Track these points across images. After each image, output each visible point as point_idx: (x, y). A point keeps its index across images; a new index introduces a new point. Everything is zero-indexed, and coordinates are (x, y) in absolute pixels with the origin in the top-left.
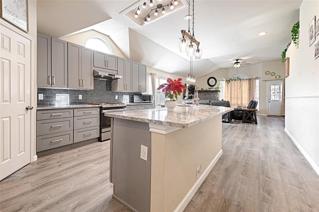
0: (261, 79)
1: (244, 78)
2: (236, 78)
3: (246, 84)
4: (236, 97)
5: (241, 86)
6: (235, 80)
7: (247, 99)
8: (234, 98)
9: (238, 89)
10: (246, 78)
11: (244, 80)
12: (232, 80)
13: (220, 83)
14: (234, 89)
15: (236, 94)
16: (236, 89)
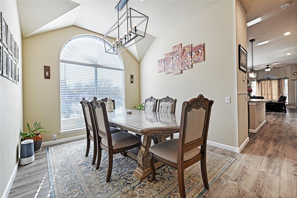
0: (290, 79)
1: (274, 78)
2: (266, 79)
3: (276, 83)
4: (266, 93)
5: (271, 85)
6: (265, 80)
7: (276, 95)
8: (265, 94)
9: (269, 87)
10: (276, 78)
11: (274, 79)
12: (262, 80)
13: (252, 83)
14: (265, 88)
15: (266, 91)
16: (266, 87)
